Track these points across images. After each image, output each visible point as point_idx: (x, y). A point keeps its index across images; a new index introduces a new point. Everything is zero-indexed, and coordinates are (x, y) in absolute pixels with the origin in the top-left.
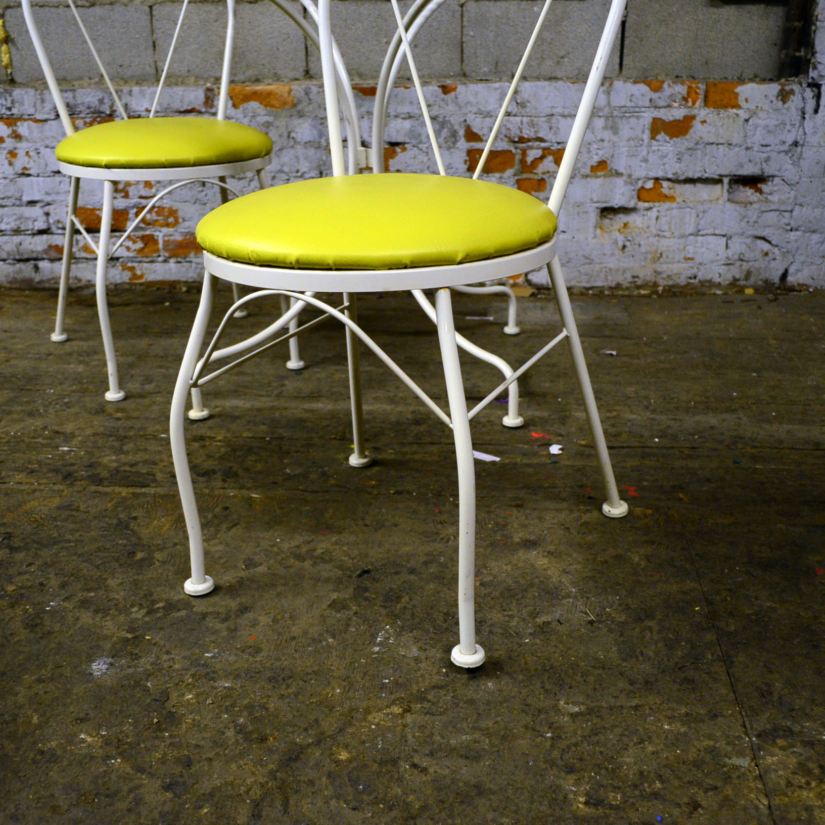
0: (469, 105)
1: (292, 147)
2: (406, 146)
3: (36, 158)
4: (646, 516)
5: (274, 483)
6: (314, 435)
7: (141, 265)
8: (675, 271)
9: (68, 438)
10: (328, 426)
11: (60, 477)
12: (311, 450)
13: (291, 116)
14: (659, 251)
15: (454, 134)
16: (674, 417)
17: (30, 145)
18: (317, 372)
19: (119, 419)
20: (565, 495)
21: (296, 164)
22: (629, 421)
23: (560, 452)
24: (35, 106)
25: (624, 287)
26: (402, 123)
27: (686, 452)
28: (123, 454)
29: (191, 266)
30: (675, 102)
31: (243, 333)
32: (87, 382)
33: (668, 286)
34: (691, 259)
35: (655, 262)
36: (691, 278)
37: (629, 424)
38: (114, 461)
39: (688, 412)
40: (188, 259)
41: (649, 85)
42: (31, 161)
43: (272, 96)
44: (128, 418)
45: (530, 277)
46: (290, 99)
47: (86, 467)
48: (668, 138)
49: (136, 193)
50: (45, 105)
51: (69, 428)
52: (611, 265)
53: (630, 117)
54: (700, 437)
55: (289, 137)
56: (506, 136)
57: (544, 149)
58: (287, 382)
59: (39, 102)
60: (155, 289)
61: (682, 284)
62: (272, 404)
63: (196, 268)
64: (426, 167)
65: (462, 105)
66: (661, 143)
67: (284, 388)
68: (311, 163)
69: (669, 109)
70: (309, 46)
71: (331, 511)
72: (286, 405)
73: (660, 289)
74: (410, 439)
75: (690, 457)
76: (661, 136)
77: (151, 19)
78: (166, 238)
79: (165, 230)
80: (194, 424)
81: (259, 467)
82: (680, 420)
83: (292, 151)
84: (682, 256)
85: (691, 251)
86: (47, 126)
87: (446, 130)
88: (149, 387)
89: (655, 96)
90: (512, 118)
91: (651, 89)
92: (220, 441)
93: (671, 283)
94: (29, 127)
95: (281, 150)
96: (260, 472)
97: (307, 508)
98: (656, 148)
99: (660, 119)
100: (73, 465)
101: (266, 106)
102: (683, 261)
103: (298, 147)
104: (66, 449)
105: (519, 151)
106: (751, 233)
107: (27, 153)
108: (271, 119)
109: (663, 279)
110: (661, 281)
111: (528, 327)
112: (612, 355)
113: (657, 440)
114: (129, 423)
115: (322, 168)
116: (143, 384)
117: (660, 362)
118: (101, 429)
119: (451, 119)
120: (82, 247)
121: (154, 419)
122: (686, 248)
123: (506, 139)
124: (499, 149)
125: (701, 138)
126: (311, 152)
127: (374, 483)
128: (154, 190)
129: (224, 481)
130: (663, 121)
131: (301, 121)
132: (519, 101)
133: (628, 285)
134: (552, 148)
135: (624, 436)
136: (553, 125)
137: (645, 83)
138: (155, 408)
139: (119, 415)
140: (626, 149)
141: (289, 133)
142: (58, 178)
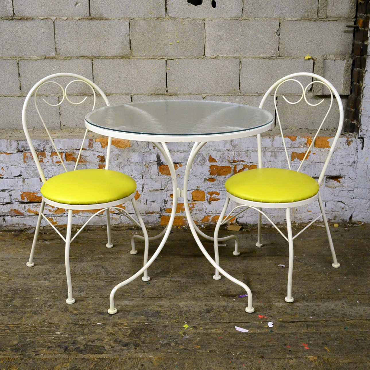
0: (210, 147)
1: (130, 165)
2: (182, 164)
3: (7, 171)
4: (315, 361)
5: (157, 349)
6: (166, 320)
7: (56, 217)
8: (303, 217)
9: (58, 326)
10: (171, 315)
11: (63, 350)
12: (167, 329)
13: (129, 151)
14: (296, 208)
15: (204, 159)
16: (316, 304)
17: (4, 164)
18: (156, 282)
19: (76, 314)
20: (279, 349)
21: (131, 172)
22: (298, 307)
23: (273, 326)
24: (7, 147)
25: (281, 224)
26: (180, 154)
27: (324, 324)
28: (85, 335)
29: (80, 218)
30: (302, 145)
31: (115, 258)
32: (53, 292)
33: (300, 223)
34: (310, 211)
35: (294, 213)
36: (310, 219)
37: (298, 308)
38: (83, 339)
39: (321, 300)
40: (78, 215)
41: (290, 138)
42: (4, 172)
43: (120, 143)
44: (81, 314)
45: (238, 220)
46: (129, 144)
47: (72, 343)
48: (299, 160)
50: (12, 147)
51: (55, 320)
52: (274, 215)
53: (282, 151)
54: (329, 315)
55: (128, 161)
56: (227, 160)
57: (244, 165)
58: (144, 289)
59: (9, 146)
60: (62, 229)
61: (306, 222)
62: (142, 303)
63: (82, 219)
64: (191, 173)
65: (208, 146)
66: (296, 162)
67: (144, 293)
68: (138, 172)
69: (299, 148)
71: (186, 364)
72: (148, 302)
73: (297, 224)
74: (208, 321)
75: (326, 326)
76: (296, 160)
80: (111, 316)
81: (148, 340)
82: (319, 306)
83: (129, 167)
84: (306, 210)
85: (310, 208)
86: (12, 156)
87: (200, 157)
88: (83, 294)
89: (293, 143)
90: (230, 152)
91: (291, 140)
92: (126, 326)
93: (301, 222)
94: (3, 157)
95: (124, 166)
96: (149, 343)
97: (176, 363)
98: (294, 165)
99: (295, 152)
100: (65, 342)
101: (117, 147)
102: (306, 212)
103: (132, 165)
104: (59, 333)
105: (233, 166)
106: (336, 200)
107: (2, 168)
108: (120, 153)
109: (298, 220)
110: (297, 221)
111: (243, 250)
112: (283, 267)
113: (311, 317)
114: (82, 317)
115: (143, 174)
116: (80, 292)
117: (305, 271)
118: (70, 321)
119: (203, 152)
120: (27, 210)
121: (92, 314)
122: (308, 207)
123: (228, 161)
124: (224, 165)
125: (313, 160)
126: (138, 167)
127: (199, 347)
129: (135, 349)
130: (297, 153)
131: (133, 153)
132: (233, 145)
133: (282, 223)
134: (248, 165)
135: (297, 316)
136: (248, 155)
137: (288, 137)
138: (91, 307)
139: (76, 312)
140: (281, 165)
141: (128, 159)
142: (17, 179)
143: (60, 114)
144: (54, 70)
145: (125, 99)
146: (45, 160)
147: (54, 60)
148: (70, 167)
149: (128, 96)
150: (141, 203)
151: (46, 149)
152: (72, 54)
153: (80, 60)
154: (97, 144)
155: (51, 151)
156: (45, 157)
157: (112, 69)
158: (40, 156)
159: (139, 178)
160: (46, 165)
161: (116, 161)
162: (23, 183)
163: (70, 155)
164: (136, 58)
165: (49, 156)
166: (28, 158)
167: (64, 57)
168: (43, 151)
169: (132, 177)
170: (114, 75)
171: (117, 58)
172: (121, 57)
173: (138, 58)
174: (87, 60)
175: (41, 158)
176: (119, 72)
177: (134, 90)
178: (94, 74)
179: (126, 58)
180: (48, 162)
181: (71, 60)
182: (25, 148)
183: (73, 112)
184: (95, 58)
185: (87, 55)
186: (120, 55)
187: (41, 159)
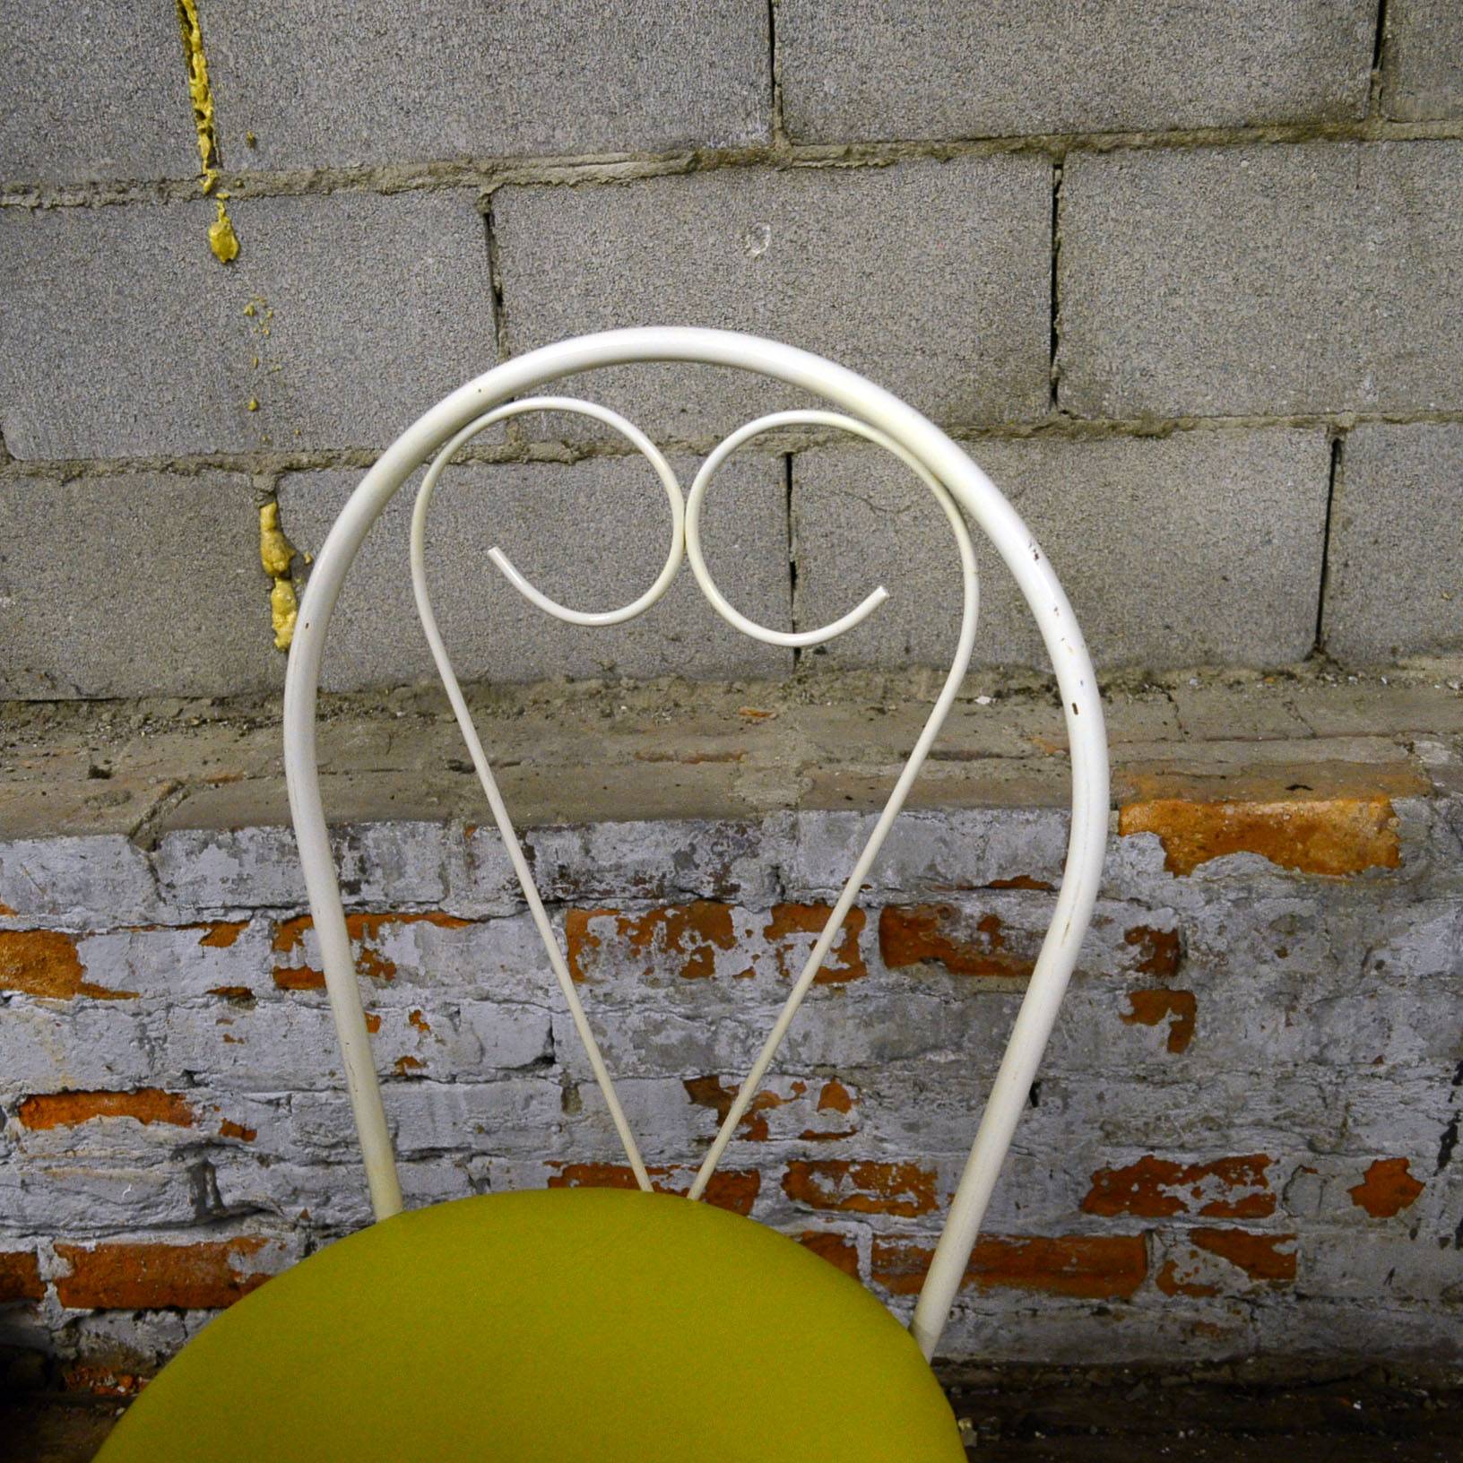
1: (1372, 994)
3: (448, 1033)
13: (1382, 898)
17: (426, 993)
21: (1376, 1041)
24: (442, 877)
42: (431, 1040)
43: (1317, 836)
46: (1384, 843)
49: (790, 1123)
50: (480, 873)
55: (1364, 963)
59: (456, 867)
68: (1432, 1037)
70: (1333, 568)
77: (789, 494)
78: (883, 1245)
79: (879, 1221)
83: (1369, 1005)
86: (485, 935)
94: (421, 941)
95: (1327, 1001)
101: (1289, 864)
103: (1397, 991)
107: (415, 1017)
108: (1305, 907)
126: (1441, 1007)
128: (852, 1115)
131: (1416, 913)
141: (1370, 950)
142: (519, 1085)
143: (793, 575)
144: (756, 252)
145: (1289, 458)
146: (727, 964)
147: (763, 177)
148: (912, 1008)
149: (1311, 434)
150: (1422, 1234)
151: (736, 888)
152: (903, 126)
153: (964, 173)
154: (1133, 845)
155: (772, 901)
156: (728, 943)
157: (1211, 227)
158: (686, 934)
159: (1430, 1078)
160: (737, 994)
161: (1264, 969)
162: (565, 1108)
163: (915, 924)
164: (1418, 131)
165: (758, 932)
166: (603, 947)
167: (840, 150)
168: (715, 900)
169: (1382, 1069)
170: (1224, 278)
171: (1257, 140)
172: (1290, 133)
173: (1434, 129)
174: (1017, 162)
175: (698, 951)
176: (1261, 255)
177: (1367, 384)
178: (1063, 276)
179: (1330, 138)
180: (750, 973)
181: (892, 171)
182: (576, 883)
183: (886, 557)
184: (1083, 146)
185: (1020, 124)
186: (1292, 110)
187: (697, 957)
